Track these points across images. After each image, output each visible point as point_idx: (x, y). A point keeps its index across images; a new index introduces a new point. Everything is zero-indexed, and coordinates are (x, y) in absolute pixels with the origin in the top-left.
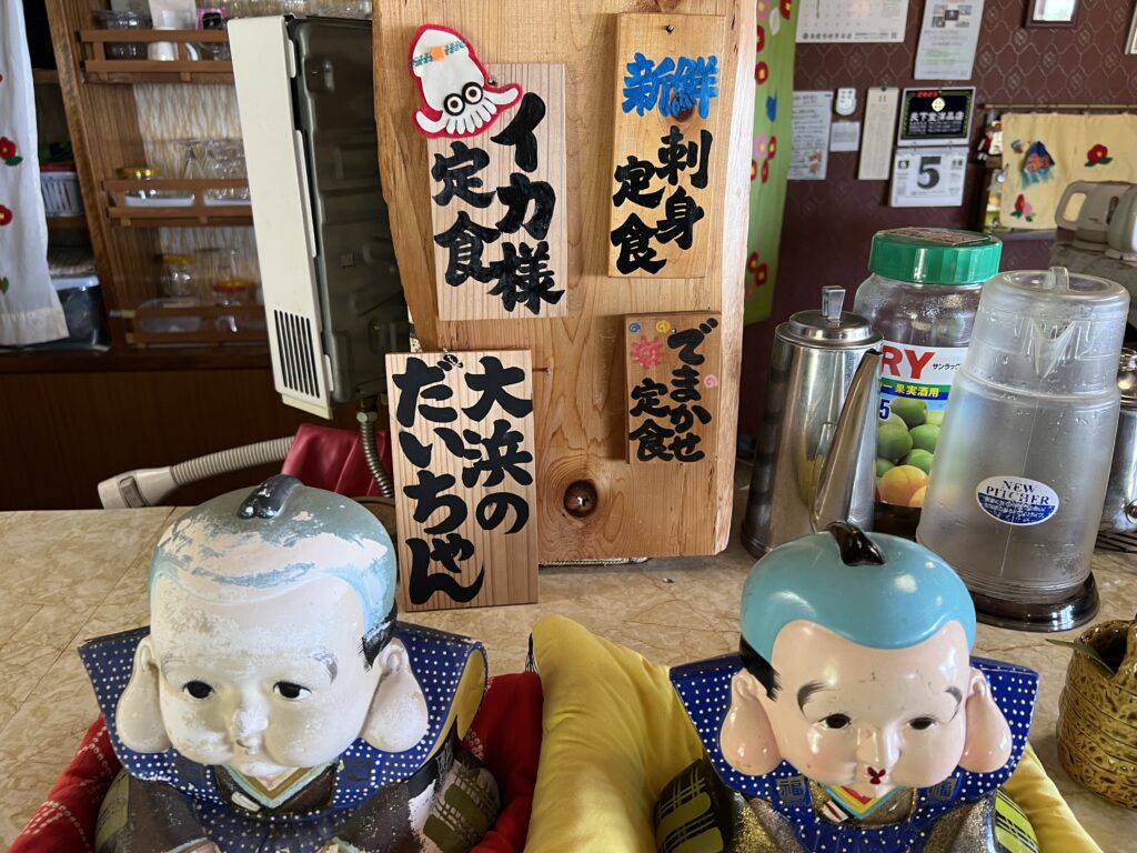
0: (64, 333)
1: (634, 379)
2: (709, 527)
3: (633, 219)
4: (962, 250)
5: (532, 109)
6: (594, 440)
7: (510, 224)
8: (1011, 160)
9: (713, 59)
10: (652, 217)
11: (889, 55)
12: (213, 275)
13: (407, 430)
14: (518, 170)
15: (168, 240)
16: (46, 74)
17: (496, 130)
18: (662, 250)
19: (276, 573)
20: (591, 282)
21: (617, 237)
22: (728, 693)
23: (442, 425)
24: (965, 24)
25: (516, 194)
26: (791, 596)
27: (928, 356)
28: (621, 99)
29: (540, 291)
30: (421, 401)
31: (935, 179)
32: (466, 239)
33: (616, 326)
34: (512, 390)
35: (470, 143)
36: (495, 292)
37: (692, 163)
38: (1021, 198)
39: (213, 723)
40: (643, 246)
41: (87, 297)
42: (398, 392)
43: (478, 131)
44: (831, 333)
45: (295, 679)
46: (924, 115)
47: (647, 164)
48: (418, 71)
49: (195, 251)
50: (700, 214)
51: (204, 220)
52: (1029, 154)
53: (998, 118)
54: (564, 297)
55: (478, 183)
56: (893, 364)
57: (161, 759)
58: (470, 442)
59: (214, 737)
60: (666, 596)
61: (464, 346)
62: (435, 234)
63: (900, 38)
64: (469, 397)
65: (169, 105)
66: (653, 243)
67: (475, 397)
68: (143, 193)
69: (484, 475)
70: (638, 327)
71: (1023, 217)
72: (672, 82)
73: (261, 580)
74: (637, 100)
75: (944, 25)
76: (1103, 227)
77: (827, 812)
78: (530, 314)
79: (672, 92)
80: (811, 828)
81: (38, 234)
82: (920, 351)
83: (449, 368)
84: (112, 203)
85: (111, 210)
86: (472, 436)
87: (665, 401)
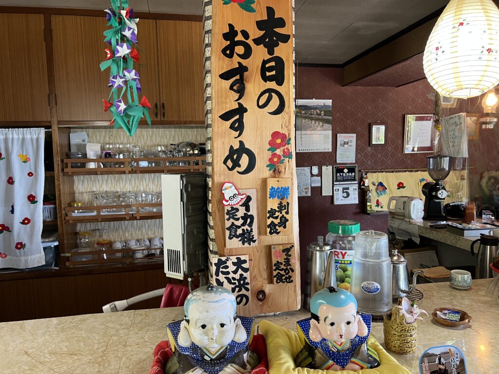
0: (44, 263)
1: (274, 261)
2: (295, 302)
3: (272, 222)
4: (350, 226)
5: (249, 199)
6: (264, 279)
7: (243, 225)
8: (372, 188)
9: (288, 187)
10: (277, 221)
11: (327, 155)
12: (96, 238)
13: (217, 278)
14: (246, 212)
15: (80, 227)
16: (49, 173)
17: (241, 204)
18: (279, 229)
19: (219, 300)
20: (263, 237)
21: (269, 226)
22: (310, 324)
23: (226, 276)
24: (351, 146)
25: (245, 218)
26: (321, 301)
27: (346, 253)
28: (268, 196)
29: (251, 240)
30: (221, 270)
31: (348, 195)
32: (233, 228)
33: (269, 248)
34: (244, 265)
35: (235, 207)
36: (240, 241)
37: (285, 209)
38: (378, 201)
39: (206, 334)
40: (275, 228)
41: (53, 249)
42: (215, 267)
43: (237, 204)
44: (321, 248)
45: (224, 323)
46: (341, 174)
47: (275, 210)
48: (223, 192)
49: (90, 230)
50: (288, 220)
51: (100, 220)
52: (378, 186)
53: (366, 175)
54: (257, 241)
55: (236, 215)
56: (337, 255)
57: (189, 349)
58: (234, 280)
59: (206, 337)
60: (286, 322)
61: (231, 255)
62: (226, 227)
63: (330, 150)
64: (232, 268)
65: (86, 180)
66: (277, 227)
67: (234, 268)
68: (76, 211)
69: (237, 289)
70: (274, 248)
71: (380, 207)
72: (280, 192)
73: (217, 302)
74: (272, 196)
75: (344, 146)
76: (403, 211)
77: (333, 349)
78: (248, 246)
79: (280, 194)
80: (330, 354)
81: (40, 227)
82: (344, 252)
83: (228, 261)
84: (66, 215)
85: (66, 218)
86: (234, 279)
87: (282, 267)
